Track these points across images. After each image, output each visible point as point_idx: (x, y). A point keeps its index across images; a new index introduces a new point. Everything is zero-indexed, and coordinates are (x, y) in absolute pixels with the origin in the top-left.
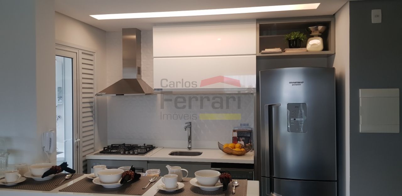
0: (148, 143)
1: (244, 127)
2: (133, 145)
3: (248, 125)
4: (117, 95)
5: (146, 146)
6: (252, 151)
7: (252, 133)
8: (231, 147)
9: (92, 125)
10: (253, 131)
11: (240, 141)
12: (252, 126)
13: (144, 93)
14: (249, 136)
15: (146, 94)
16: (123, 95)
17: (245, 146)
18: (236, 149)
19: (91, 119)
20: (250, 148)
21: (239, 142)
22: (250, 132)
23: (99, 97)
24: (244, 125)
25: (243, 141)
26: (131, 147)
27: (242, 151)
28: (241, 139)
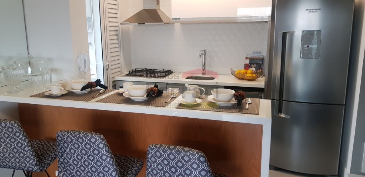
0: (167, 68)
1: (257, 54)
2: (154, 70)
3: (260, 53)
4: (138, 24)
5: (165, 70)
6: (263, 77)
7: (264, 60)
8: (243, 73)
9: (118, 51)
10: (265, 59)
11: (252, 68)
12: (265, 53)
13: (163, 22)
14: (261, 62)
15: (165, 23)
16: (144, 24)
17: (256, 72)
18: (248, 75)
19: (117, 45)
20: (262, 74)
21: (250, 68)
22: (262, 59)
23: (123, 25)
24: (257, 53)
25: (255, 67)
26: (152, 71)
27: (253, 77)
28: (253, 66)
